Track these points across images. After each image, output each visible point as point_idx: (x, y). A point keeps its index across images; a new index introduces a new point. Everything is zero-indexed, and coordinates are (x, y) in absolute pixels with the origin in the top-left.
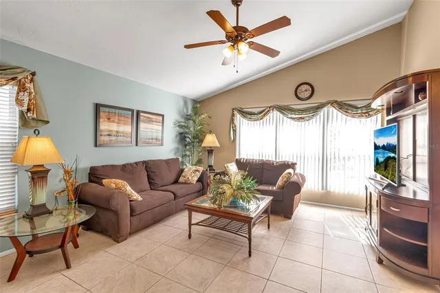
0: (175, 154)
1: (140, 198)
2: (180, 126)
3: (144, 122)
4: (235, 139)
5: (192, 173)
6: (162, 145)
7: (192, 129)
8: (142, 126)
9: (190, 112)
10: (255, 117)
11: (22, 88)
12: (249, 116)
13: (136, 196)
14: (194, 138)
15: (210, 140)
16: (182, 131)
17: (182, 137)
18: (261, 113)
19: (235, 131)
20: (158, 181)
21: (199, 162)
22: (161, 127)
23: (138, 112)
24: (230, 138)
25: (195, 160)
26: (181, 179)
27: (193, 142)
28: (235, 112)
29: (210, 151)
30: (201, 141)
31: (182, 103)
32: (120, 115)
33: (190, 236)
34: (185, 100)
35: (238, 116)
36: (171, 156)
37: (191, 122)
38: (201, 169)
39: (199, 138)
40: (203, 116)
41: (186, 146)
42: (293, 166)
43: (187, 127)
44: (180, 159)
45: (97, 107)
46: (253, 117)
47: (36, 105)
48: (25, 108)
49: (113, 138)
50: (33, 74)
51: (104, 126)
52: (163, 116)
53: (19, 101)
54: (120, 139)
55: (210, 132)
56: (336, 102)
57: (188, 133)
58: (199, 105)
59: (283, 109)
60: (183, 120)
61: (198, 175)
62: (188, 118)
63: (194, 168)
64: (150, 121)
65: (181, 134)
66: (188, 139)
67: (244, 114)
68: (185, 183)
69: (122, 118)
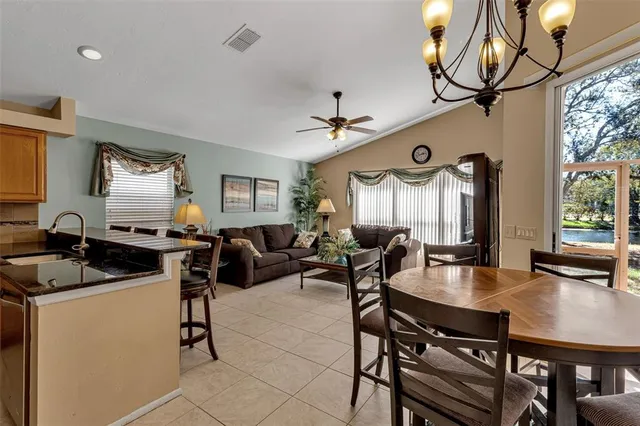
0: (290, 220)
1: (260, 256)
2: (295, 192)
3: (261, 189)
4: (351, 205)
5: (306, 238)
6: (277, 210)
7: (307, 194)
8: (260, 192)
9: (305, 177)
10: (372, 181)
11: (178, 168)
12: (366, 180)
13: (257, 254)
14: (309, 203)
15: (325, 205)
16: (296, 196)
17: (297, 203)
18: (377, 177)
19: (351, 196)
20: (274, 245)
21: (315, 228)
22: (276, 194)
23: (255, 180)
24: (346, 203)
25: (310, 226)
26: (296, 244)
27: (308, 208)
28: (352, 176)
29: (325, 217)
30: (316, 207)
31: (297, 167)
32: (241, 184)
33: (302, 287)
34: (300, 163)
35: (355, 181)
36: (286, 222)
37: (306, 187)
38: (315, 234)
39: (313, 204)
40: (317, 181)
41: (300, 212)
42: (407, 232)
43: (302, 192)
44: (295, 225)
45: (223, 177)
46: (370, 181)
47: (186, 182)
48: (179, 184)
49: (236, 204)
50: (184, 157)
51: (229, 194)
52: (278, 182)
53: (176, 178)
54: (241, 205)
55: (326, 197)
56: (451, 166)
57: (301, 198)
58: (315, 167)
59: (399, 173)
60: (298, 185)
61: (313, 240)
62: (303, 182)
63: (308, 233)
64: (266, 188)
65: (296, 199)
66: (302, 205)
67: (361, 177)
68: (300, 248)
69: (243, 187)
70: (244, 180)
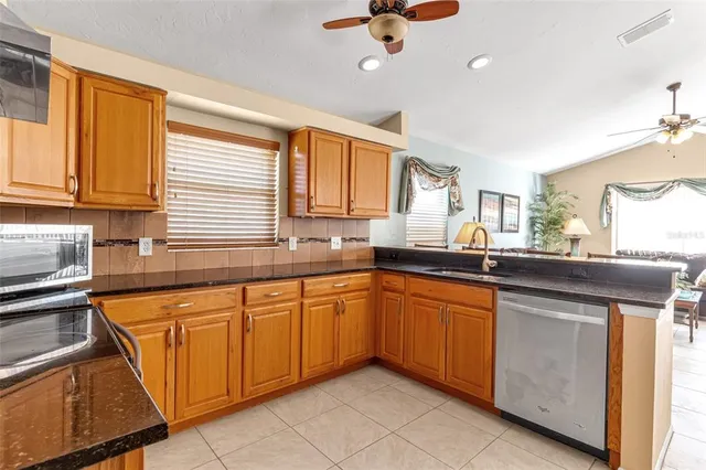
2: (531, 210)
3: (507, 205)
4: (609, 225)
6: (518, 231)
8: (506, 210)
9: (541, 191)
10: (647, 195)
11: (454, 183)
12: (637, 195)
15: (576, 226)
16: (532, 214)
17: (533, 223)
18: (658, 189)
19: (610, 214)
22: (517, 212)
23: (503, 195)
24: (602, 223)
28: (611, 190)
29: (575, 241)
32: (493, 201)
35: (615, 195)
39: (560, 223)
40: (563, 196)
41: (534, 234)
45: (481, 192)
46: (644, 195)
47: (461, 198)
48: (455, 200)
51: (484, 212)
52: (518, 198)
53: (453, 194)
55: (575, 216)
59: (698, 185)
60: (534, 202)
62: (539, 198)
64: (511, 205)
65: (532, 218)
66: (539, 225)
69: (492, 204)
70: (492, 196)
